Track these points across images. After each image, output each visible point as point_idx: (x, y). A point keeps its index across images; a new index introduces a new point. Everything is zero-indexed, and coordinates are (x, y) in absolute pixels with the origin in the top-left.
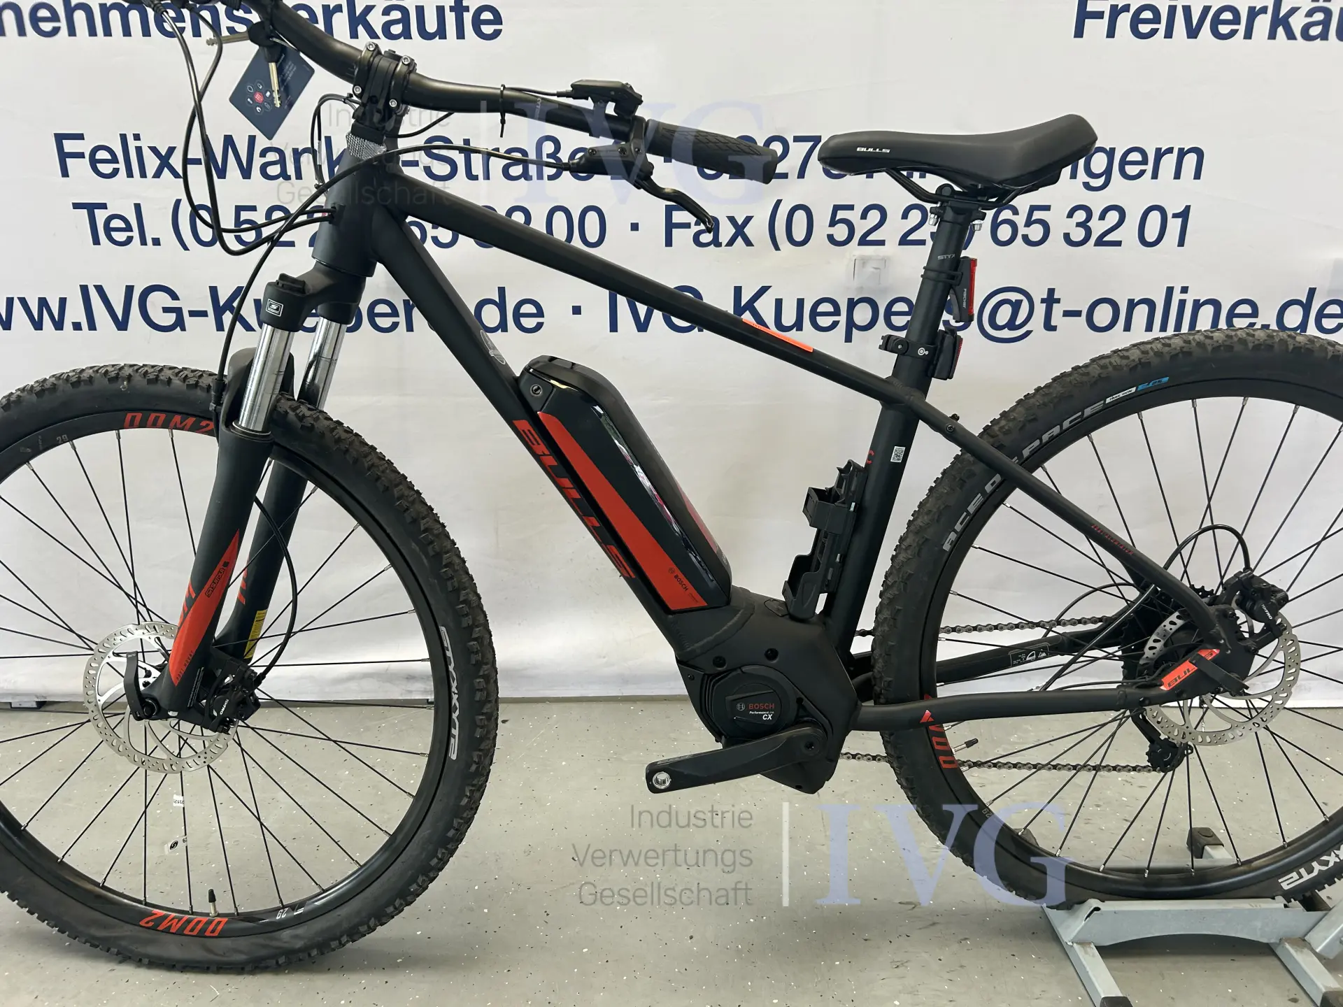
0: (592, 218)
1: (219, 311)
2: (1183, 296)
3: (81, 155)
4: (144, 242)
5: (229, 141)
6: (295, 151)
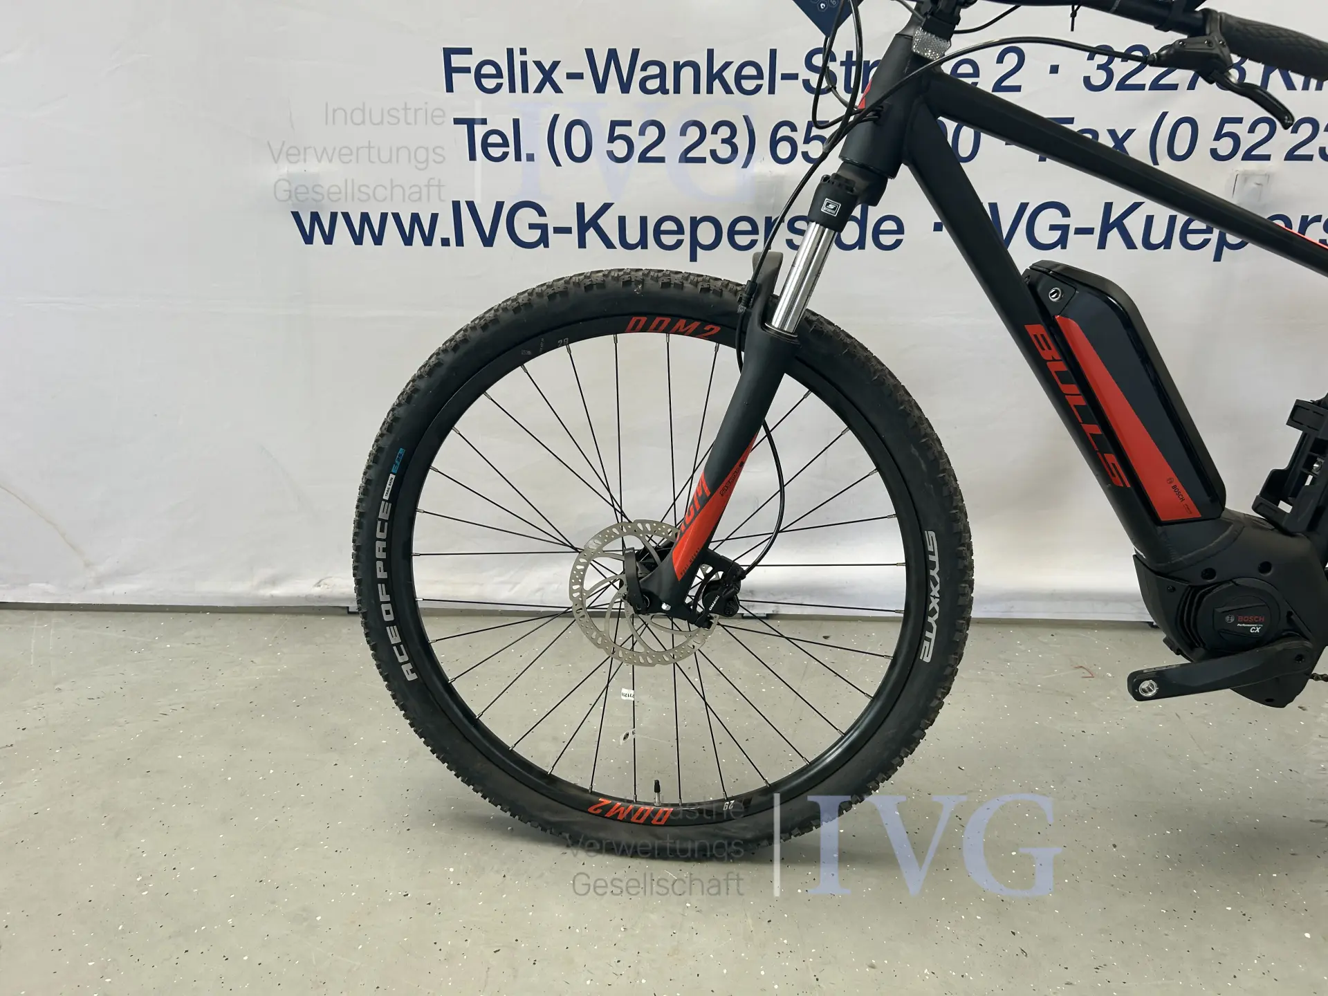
0: (967, 132)
1: (583, 228)
3: (467, 70)
4: (518, 158)
5: (613, 55)
6: (676, 64)
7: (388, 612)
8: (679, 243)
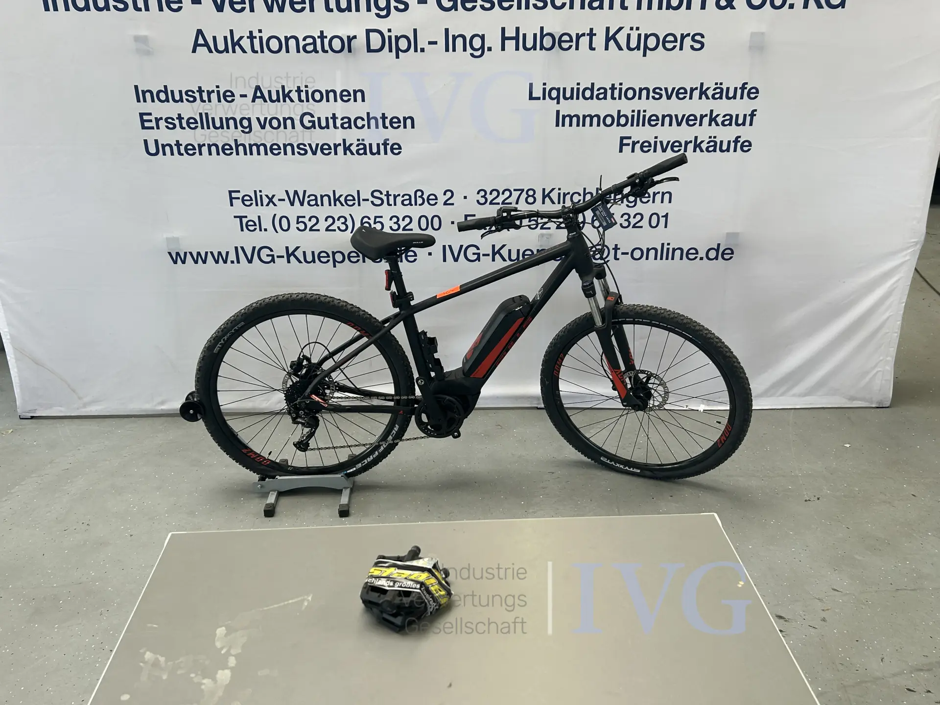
0: (436, 220)
1: (289, 256)
2: (668, 247)
3: (239, 198)
4: (261, 230)
5: (296, 192)
6: (321, 195)
8: (328, 261)
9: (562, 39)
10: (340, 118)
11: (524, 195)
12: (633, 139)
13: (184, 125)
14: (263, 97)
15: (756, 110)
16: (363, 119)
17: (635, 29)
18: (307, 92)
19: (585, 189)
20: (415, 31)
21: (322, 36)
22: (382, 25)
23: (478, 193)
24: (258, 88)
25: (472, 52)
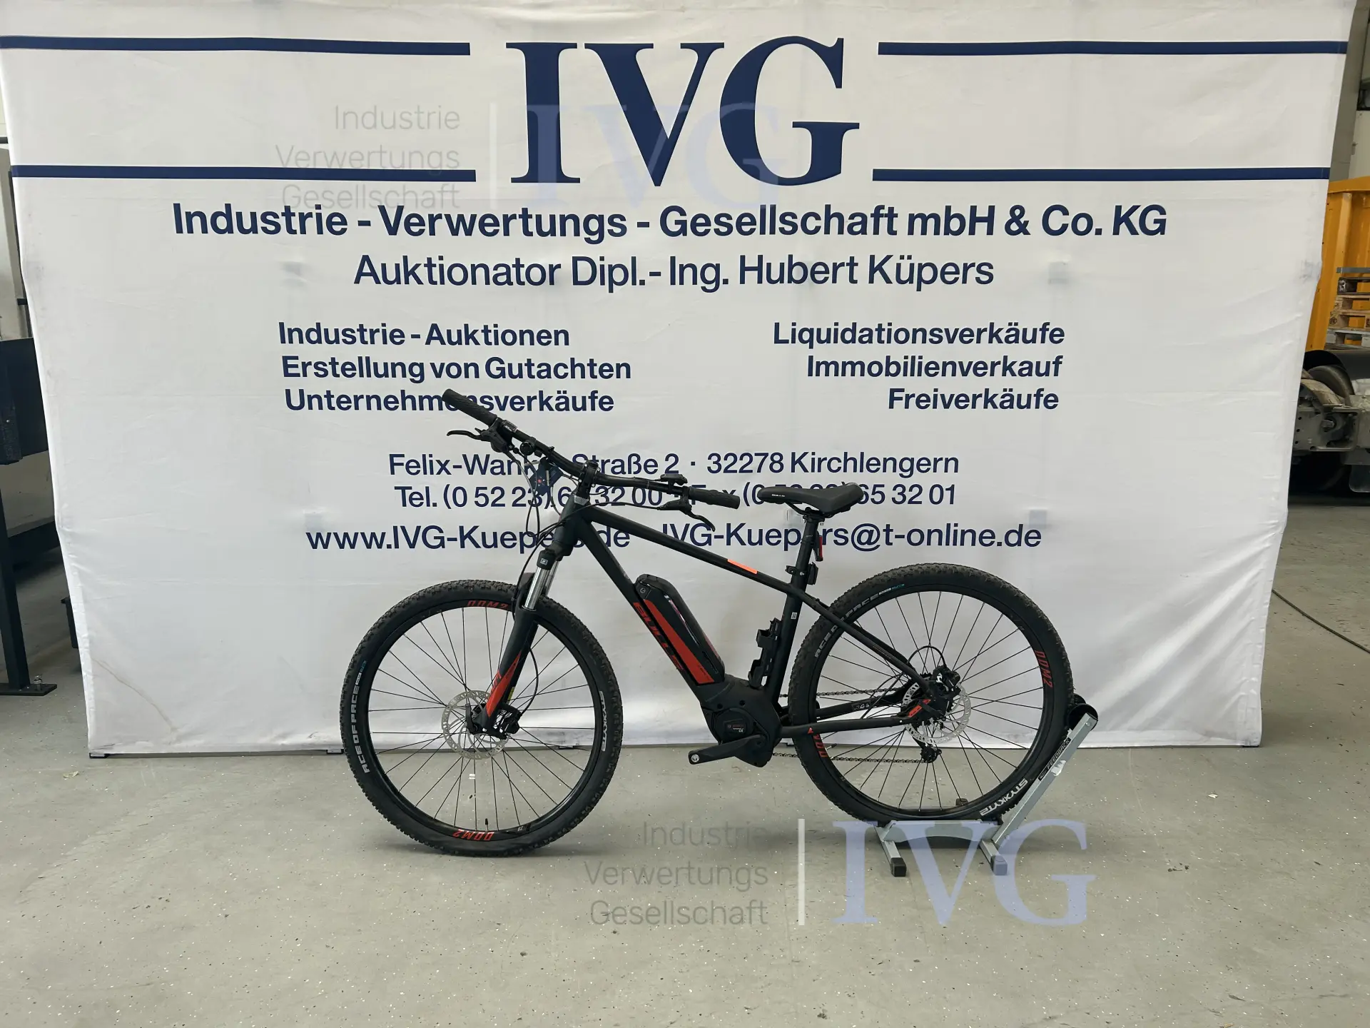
1: (463, 538)
2: (956, 528)
3: (402, 464)
4: (428, 505)
5: (476, 457)
6: (509, 461)
7: (356, 739)
8: (514, 544)
9: (816, 270)
10: (536, 365)
11: (768, 461)
12: (906, 392)
13: (339, 371)
14: (440, 338)
15: (1061, 357)
16: (565, 367)
17: (906, 257)
18: (496, 332)
19: (846, 454)
20: (634, 259)
21: (518, 265)
22: (594, 252)
23: (710, 458)
24: (434, 327)
25: (704, 285)
